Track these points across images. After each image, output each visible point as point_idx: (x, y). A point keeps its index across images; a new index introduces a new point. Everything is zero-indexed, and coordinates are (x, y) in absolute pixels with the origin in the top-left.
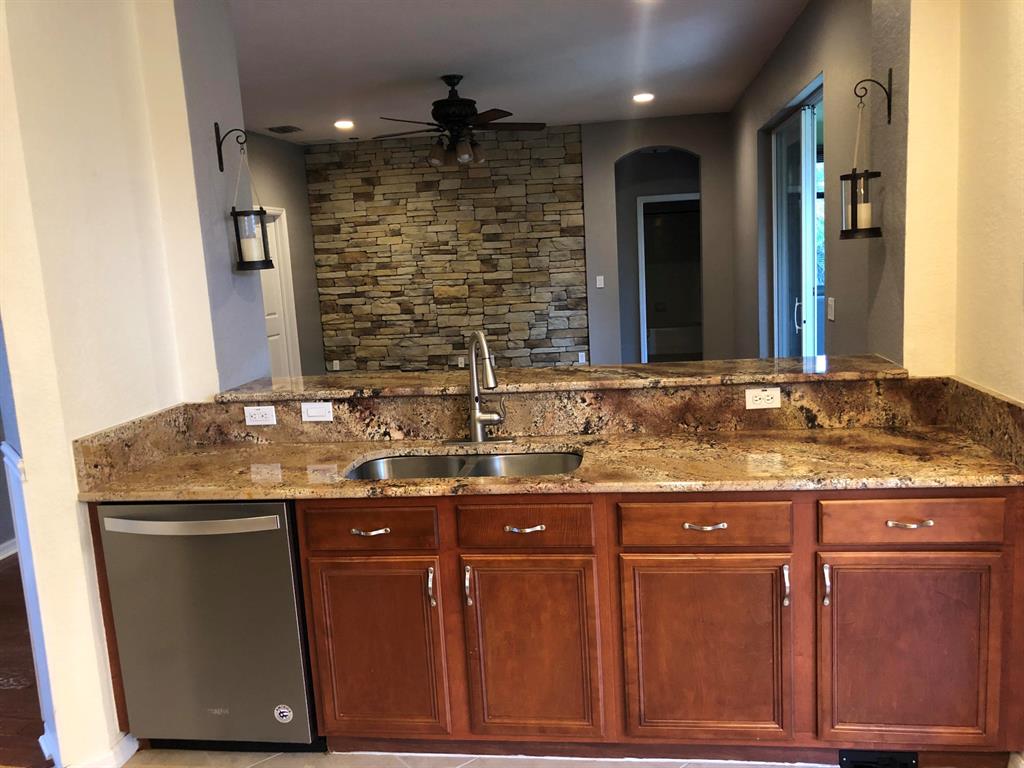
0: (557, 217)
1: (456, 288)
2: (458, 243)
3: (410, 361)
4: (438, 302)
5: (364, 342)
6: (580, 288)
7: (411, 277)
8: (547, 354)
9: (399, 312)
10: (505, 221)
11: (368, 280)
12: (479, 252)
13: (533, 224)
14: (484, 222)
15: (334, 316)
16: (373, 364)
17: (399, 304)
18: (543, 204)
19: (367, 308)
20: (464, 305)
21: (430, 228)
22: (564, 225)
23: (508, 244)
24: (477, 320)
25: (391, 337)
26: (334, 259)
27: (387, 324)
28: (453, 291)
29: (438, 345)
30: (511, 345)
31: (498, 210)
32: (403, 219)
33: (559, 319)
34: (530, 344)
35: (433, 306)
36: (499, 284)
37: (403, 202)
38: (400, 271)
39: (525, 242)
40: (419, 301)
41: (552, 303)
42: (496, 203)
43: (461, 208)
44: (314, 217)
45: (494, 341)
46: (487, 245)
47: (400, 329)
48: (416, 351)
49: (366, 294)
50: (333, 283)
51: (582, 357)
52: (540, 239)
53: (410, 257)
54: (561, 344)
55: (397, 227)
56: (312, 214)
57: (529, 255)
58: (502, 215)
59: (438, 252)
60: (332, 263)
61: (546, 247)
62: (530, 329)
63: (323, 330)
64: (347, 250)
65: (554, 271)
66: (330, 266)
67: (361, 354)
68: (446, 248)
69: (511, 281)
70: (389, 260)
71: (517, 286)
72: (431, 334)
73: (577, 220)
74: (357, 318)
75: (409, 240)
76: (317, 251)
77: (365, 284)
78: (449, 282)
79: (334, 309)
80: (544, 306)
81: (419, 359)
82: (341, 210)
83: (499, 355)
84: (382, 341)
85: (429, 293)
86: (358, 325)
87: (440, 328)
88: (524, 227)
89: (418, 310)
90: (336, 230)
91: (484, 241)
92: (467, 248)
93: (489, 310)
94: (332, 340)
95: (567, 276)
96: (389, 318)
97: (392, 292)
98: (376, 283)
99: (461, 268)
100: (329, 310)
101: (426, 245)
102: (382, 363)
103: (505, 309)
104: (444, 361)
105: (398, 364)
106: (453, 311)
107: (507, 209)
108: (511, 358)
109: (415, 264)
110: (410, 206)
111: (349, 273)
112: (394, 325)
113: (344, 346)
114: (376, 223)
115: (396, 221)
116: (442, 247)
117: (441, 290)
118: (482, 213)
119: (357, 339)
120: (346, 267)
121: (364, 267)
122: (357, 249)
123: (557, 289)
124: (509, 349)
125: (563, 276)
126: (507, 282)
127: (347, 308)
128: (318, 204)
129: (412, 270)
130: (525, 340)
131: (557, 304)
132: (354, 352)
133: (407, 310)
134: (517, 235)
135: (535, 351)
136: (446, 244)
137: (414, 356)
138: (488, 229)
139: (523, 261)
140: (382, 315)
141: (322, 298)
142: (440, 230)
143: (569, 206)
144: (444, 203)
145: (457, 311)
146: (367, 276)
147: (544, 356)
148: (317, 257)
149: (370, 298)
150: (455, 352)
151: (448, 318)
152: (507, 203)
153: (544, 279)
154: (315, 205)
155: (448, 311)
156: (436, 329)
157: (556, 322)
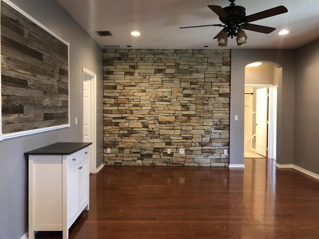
0: (218, 89)
1: (170, 117)
2: (172, 97)
3: (144, 150)
4: (160, 123)
5: (123, 140)
6: (227, 120)
7: (149, 111)
8: (209, 149)
9: (142, 127)
10: (194, 89)
11: (128, 111)
12: (181, 102)
13: (206, 91)
14: (184, 89)
15: (110, 127)
16: (127, 151)
17: (142, 123)
18: (212, 82)
19: (126, 125)
20: (173, 125)
21: (159, 90)
22: (221, 92)
23: (194, 99)
24: (178, 132)
25: (136, 138)
26: (112, 101)
27: (135, 132)
28: (168, 119)
29: (159, 143)
30: (193, 144)
31: (191, 83)
32: (147, 85)
33: (216, 134)
34: (201, 144)
35: (158, 125)
36: (189, 116)
37: (147, 77)
38: (144, 108)
39: (203, 98)
40: (152, 122)
41: (213, 127)
42: (190, 81)
43: (174, 82)
44: (105, 81)
45: (185, 142)
46: (185, 99)
47: (142, 135)
48: (148, 145)
49: (127, 118)
50: (111, 112)
51: (226, 152)
52: (209, 98)
53: (148, 102)
54: (216, 145)
55: (144, 88)
56: (104, 80)
57: (204, 104)
58: (193, 86)
59: (162, 101)
60: (111, 103)
61: (212, 101)
62: (202, 137)
63: (104, 134)
64: (119, 97)
65: (215, 112)
66: (110, 104)
67: (121, 145)
68: (166, 99)
69: (195, 115)
70: (139, 103)
71: (197, 118)
72: (156, 137)
73: (227, 90)
74: (121, 129)
75: (149, 95)
76: (104, 97)
77: (127, 113)
78: (167, 115)
79: (110, 124)
80: (209, 128)
81: (149, 149)
82: (118, 79)
83: (187, 149)
84: (132, 140)
85: (156, 119)
86: (121, 132)
87: (160, 135)
88: (203, 92)
89: (151, 127)
90: (115, 88)
91: (184, 97)
92: (175, 100)
93: (183, 128)
94: (108, 139)
95: (221, 115)
96: (137, 129)
97: (139, 117)
98: (132, 113)
99: (172, 108)
100: (108, 124)
101: (157, 97)
102: (131, 150)
103: (191, 128)
104: (161, 150)
105: (139, 151)
106: (167, 128)
107: (196, 83)
108: (192, 151)
109: (151, 105)
110: (151, 79)
111: (120, 108)
112: (139, 132)
113: (114, 142)
114: (134, 86)
115: (143, 86)
116: (164, 99)
117: (162, 118)
118: (184, 85)
119: (121, 139)
120: (118, 105)
121: (127, 105)
122: (124, 97)
123: (216, 120)
124: (191, 146)
125: (218, 115)
126: (193, 116)
127: (117, 124)
128: (108, 76)
129: (150, 108)
130: (199, 143)
131: (215, 127)
132: (118, 145)
133: (145, 126)
134: (199, 95)
135: (204, 148)
136: (166, 97)
137: (147, 148)
138: (186, 92)
139: (201, 107)
140: (133, 128)
141: (105, 119)
142: (165, 91)
143: (223, 84)
144: (167, 79)
145: (169, 128)
146: (128, 110)
147: (208, 150)
148: (105, 99)
149: (128, 120)
150: (166, 146)
151: (165, 131)
152: (195, 81)
153: (210, 115)
154: (106, 76)
155: (164, 128)
156: (158, 135)
157: (215, 135)
